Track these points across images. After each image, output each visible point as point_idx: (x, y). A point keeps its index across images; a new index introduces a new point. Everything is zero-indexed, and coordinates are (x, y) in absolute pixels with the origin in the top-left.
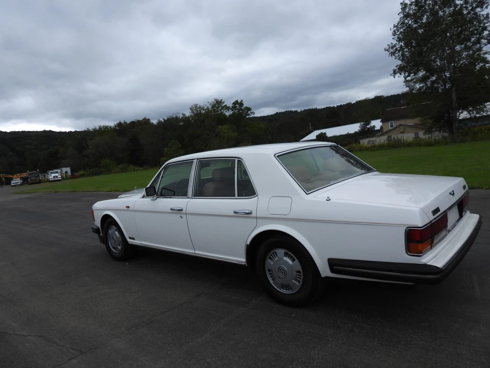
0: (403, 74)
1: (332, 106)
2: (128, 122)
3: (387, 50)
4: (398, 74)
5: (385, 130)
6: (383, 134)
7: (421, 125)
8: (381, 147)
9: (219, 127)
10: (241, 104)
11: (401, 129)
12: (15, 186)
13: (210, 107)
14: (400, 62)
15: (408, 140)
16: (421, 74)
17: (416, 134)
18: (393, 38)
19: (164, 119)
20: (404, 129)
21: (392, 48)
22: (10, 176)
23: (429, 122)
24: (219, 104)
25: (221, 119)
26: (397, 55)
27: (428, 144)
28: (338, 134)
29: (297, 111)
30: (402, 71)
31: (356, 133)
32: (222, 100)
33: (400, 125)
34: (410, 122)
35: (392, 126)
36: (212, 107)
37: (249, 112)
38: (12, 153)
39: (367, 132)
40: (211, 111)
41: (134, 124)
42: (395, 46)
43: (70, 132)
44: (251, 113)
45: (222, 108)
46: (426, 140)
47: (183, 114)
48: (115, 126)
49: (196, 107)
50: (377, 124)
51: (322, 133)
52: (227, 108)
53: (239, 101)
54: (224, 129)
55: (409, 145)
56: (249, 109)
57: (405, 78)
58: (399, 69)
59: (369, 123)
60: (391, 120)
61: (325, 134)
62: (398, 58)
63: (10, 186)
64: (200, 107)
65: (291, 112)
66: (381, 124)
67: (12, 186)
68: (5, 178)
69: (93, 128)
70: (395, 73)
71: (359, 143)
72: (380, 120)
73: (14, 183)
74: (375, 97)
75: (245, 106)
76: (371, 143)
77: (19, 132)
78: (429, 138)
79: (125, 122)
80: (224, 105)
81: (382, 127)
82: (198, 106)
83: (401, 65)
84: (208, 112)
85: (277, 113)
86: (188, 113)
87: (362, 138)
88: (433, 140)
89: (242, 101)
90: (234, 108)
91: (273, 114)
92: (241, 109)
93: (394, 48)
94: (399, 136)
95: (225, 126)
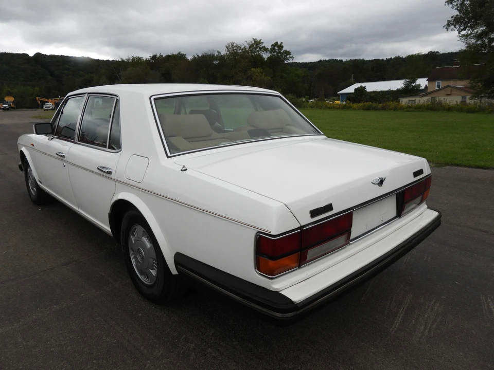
0: (457, 26)
1: (381, 59)
2: (164, 56)
4: (452, 27)
5: (429, 90)
6: (426, 95)
7: (470, 88)
8: (419, 108)
9: (252, 69)
10: (281, 47)
11: (448, 91)
12: (47, 110)
13: (248, 47)
14: (457, 13)
15: (451, 104)
16: (481, 29)
17: (464, 98)
19: (198, 56)
20: (451, 91)
22: (46, 100)
23: (479, 86)
24: (257, 44)
25: (257, 61)
26: (456, 4)
27: (471, 111)
28: (379, 90)
29: (342, 60)
30: (457, 23)
31: (398, 90)
32: (260, 40)
33: (448, 86)
34: (460, 84)
35: (438, 86)
36: (250, 47)
37: (288, 56)
38: (50, 77)
39: (409, 91)
40: (248, 51)
41: (169, 58)
43: (108, 61)
44: (290, 57)
45: (260, 49)
46: (470, 106)
47: (218, 52)
48: (151, 59)
49: (232, 46)
50: (422, 82)
51: (361, 87)
52: (266, 49)
53: (279, 44)
54: (256, 71)
55: (449, 109)
56: (288, 53)
57: (460, 32)
58: (454, 20)
59: (414, 81)
60: (439, 80)
61: (365, 88)
62: (455, 7)
63: (42, 110)
64: (236, 46)
65: (336, 60)
66: (427, 83)
67: (45, 110)
68: (41, 101)
69: (127, 58)
70: (449, 25)
71: (399, 102)
72: (427, 79)
73: (46, 107)
74: (429, 53)
75: (284, 49)
76: (411, 102)
77: (58, 56)
78: (475, 104)
79: (161, 55)
80: (262, 46)
81: (426, 87)
82: (235, 45)
83: (457, 15)
84: (245, 51)
85: (321, 60)
86: (224, 52)
87: (403, 97)
88: (478, 107)
89: (282, 43)
90: (273, 49)
91: (316, 61)
92: (280, 52)
94: (442, 98)
95: (259, 70)
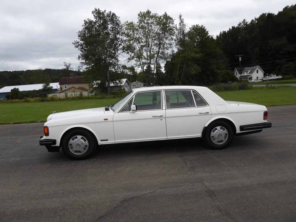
3: (74, 44)
4: (81, 59)
6: (62, 92)
8: (61, 99)
11: (73, 89)
14: (81, 52)
17: (81, 93)
18: (78, 38)
20: (75, 89)
21: (77, 43)
26: (79, 48)
31: (40, 90)
33: (72, 87)
35: (66, 88)
42: (78, 43)
46: (85, 96)
51: (15, 89)
58: (81, 56)
59: (48, 85)
60: (65, 84)
61: (18, 89)
62: (80, 50)
66: (58, 86)
70: (79, 58)
72: (59, 83)
93: (78, 44)
